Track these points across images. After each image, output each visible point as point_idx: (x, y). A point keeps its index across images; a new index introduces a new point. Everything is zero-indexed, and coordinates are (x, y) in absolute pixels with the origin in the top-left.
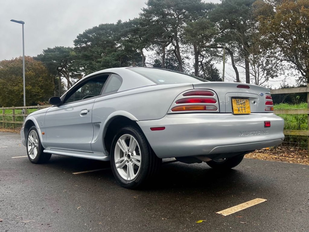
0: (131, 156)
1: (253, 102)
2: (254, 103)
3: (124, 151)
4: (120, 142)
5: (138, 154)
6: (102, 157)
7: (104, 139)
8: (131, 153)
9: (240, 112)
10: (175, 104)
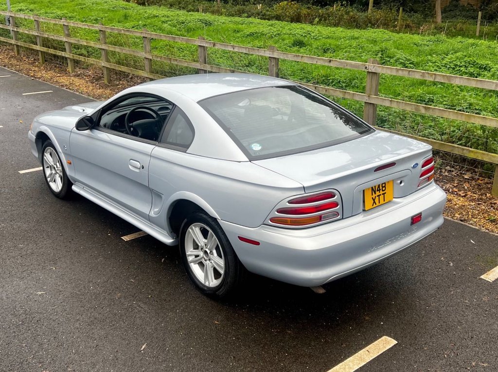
0: (209, 255)
1: (399, 182)
2: (401, 183)
3: (200, 245)
4: (192, 229)
5: (219, 255)
6: (167, 239)
7: (168, 220)
8: (209, 250)
9: (376, 204)
10: (276, 213)
